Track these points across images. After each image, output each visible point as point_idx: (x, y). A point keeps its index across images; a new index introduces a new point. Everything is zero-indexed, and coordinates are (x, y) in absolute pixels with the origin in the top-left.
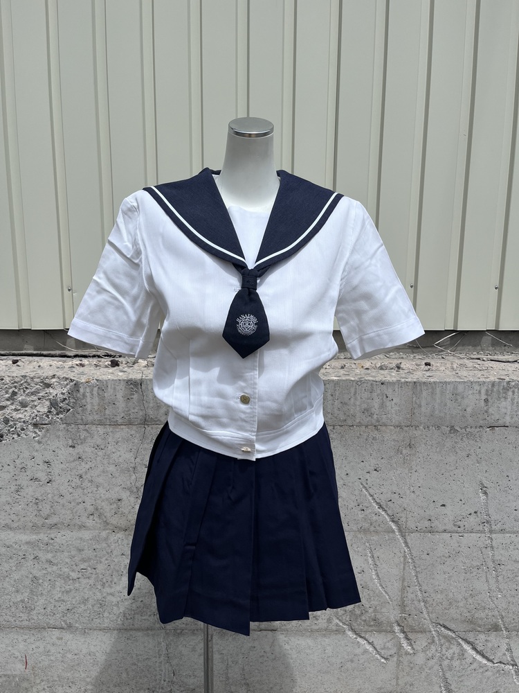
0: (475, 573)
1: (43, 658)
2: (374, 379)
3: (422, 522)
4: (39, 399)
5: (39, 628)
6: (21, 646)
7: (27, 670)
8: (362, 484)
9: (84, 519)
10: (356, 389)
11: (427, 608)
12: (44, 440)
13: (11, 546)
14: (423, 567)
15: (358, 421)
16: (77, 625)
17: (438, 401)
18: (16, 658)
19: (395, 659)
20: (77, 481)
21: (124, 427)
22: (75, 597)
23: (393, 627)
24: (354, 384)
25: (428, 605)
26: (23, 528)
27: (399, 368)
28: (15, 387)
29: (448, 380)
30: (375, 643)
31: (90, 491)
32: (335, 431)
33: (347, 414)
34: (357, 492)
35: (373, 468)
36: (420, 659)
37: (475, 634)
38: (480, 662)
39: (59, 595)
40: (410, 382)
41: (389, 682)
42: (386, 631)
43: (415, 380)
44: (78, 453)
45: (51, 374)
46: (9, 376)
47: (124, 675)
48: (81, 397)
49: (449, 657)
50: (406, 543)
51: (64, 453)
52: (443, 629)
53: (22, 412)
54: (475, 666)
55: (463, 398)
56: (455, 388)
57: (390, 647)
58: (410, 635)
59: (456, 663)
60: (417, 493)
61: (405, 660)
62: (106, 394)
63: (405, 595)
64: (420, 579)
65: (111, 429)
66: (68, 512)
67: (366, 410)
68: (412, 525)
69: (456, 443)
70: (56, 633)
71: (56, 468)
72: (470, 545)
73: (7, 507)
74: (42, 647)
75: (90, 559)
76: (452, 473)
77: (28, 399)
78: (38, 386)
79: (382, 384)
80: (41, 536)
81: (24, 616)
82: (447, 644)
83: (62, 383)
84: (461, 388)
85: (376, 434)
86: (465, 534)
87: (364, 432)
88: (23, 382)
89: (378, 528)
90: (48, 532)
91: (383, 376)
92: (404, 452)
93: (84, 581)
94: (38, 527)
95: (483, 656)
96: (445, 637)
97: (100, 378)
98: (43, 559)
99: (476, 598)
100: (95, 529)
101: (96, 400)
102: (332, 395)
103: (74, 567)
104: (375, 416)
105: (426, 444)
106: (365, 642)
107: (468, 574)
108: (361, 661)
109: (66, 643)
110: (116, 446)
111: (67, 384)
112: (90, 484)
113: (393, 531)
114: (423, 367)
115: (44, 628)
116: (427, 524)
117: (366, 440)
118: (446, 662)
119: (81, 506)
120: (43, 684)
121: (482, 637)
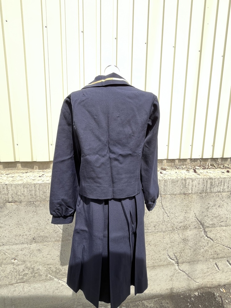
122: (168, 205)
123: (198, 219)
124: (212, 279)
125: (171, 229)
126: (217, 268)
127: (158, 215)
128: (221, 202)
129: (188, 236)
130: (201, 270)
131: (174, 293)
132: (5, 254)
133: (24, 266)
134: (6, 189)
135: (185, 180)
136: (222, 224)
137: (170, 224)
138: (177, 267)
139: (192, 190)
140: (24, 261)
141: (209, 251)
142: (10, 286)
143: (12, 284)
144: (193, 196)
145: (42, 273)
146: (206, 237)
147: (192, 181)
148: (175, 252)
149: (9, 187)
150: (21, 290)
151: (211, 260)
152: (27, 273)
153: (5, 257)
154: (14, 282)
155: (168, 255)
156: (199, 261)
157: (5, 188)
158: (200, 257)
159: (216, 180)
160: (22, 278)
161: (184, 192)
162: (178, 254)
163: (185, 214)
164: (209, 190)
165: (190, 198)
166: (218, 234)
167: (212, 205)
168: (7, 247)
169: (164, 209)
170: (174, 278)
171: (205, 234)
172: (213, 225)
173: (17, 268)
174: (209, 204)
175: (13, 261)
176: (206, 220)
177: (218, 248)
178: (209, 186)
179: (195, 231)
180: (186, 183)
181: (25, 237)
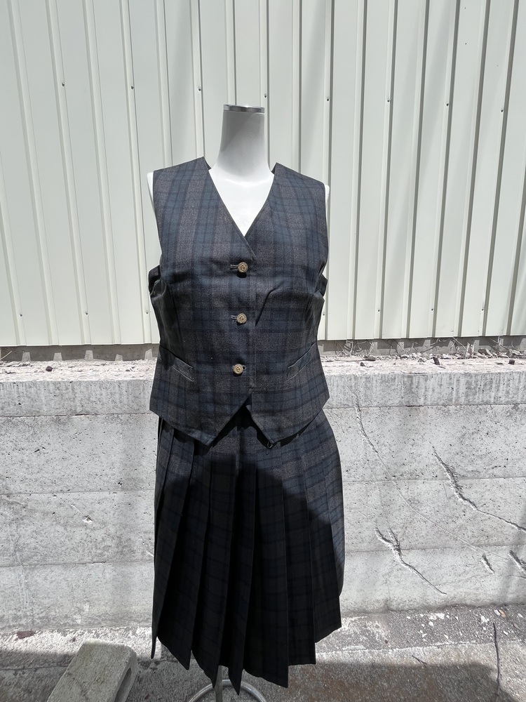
122: (375, 427)
123: (440, 460)
124: (477, 589)
125: (382, 477)
126: (487, 566)
127: (355, 448)
128: (493, 425)
129: (419, 494)
130: (451, 568)
131: (392, 611)
132: (71, 507)
133: (103, 531)
134: (70, 390)
135: (409, 377)
136: (496, 471)
137: (379, 468)
138: (397, 558)
139: (425, 399)
140: (104, 523)
141: (468, 528)
142: (81, 567)
143: (84, 564)
144: (429, 410)
145: (135, 548)
146: (461, 499)
147: (426, 380)
148: (391, 524)
149: (75, 387)
150: (101, 575)
151: (474, 548)
152: (109, 544)
153: (72, 513)
154: (87, 559)
155: (378, 531)
156: (445, 548)
157: (70, 387)
158: (448, 540)
159: (479, 378)
160: (101, 554)
161: (408, 402)
162: (400, 530)
163: (411, 447)
164: (463, 398)
165: (421, 415)
166: (487, 493)
167: (471, 432)
168: (75, 495)
169: (365, 435)
170: (392, 579)
171: (457, 492)
172: (476, 474)
173: (92, 534)
174: (464, 427)
175: (85, 521)
176: (458, 461)
177: (488, 522)
178: (463, 389)
179: (435, 484)
180: (412, 383)
181: (105, 478)
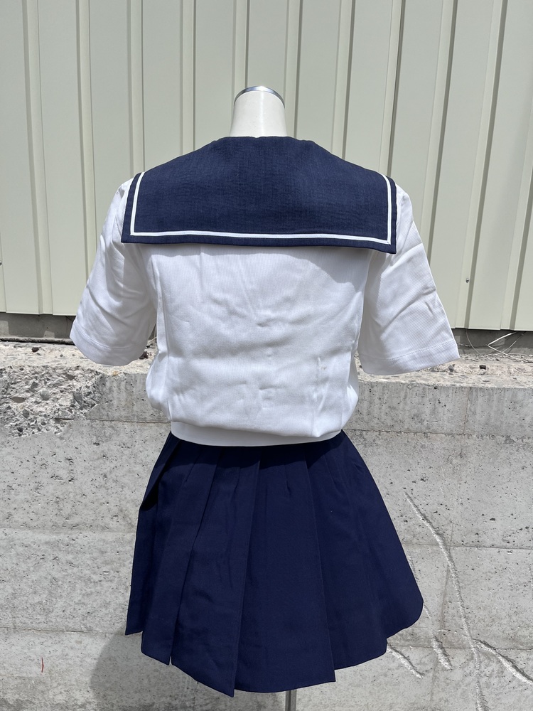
0: (521, 591)
1: (60, 661)
2: (427, 383)
3: (468, 536)
4: (62, 392)
5: (57, 631)
6: (38, 649)
7: (43, 674)
8: (407, 494)
9: (107, 520)
10: (406, 392)
11: (468, 624)
12: (66, 436)
13: (30, 545)
14: (466, 583)
15: (406, 427)
16: (98, 629)
17: (495, 408)
18: (33, 660)
19: (431, 674)
20: (101, 480)
21: (153, 425)
22: (95, 601)
23: (431, 642)
24: (405, 387)
25: (469, 622)
26: (43, 528)
27: (451, 370)
28: (36, 378)
29: (506, 386)
30: (411, 658)
31: (114, 491)
32: (380, 437)
33: (395, 419)
34: (400, 502)
35: (420, 478)
36: (457, 675)
37: (516, 652)
38: (520, 681)
39: (79, 598)
40: (465, 388)
41: (423, 698)
42: (423, 646)
43: (471, 385)
44: (103, 451)
45: (74, 365)
46: (29, 366)
47: (146, 682)
48: (108, 391)
49: (488, 674)
50: (450, 557)
51: (88, 450)
52: (483, 646)
53: (43, 404)
54: (514, 683)
55: (522, 406)
56: (515, 395)
57: (426, 662)
58: (448, 651)
59: (494, 681)
60: (466, 505)
61: (441, 675)
62: (134, 390)
63: (446, 610)
64: (462, 595)
65: (139, 427)
66: (91, 513)
67: (417, 416)
68: (457, 538)
69: (511, 454)
70: (75, 636)
71: (79, 467)
72: (519, 561)
73: (26, 506)
74: (60, 650)
75: (112, 562)
76: (504, 486)
77: (50, 391)
78: (60, 378)
79: (435, 388)
80: (62, 536)
81: (42, 618)
82: (486, 661)
83: (87, 375)
84: (520, 396)
85: (425, 441)
86: (514, 550)
87: (413, 439)
88: (44, 372)
89: (421, 541)
90: (69, 532)
91: (435, 380)
92: (454, 461)
93: (106, 584)
94: (58, 527)
95: (523, 674)
96: (485, 654)
97: (128, 372)
98: (63, 560)
99: (521, 615)
100: (119, 531)
101: (124, 395)
102: (380, 399)
103: (96, 569)
104: (425, 423)
105: (478, 454)
106: (401, 656)
107: (514, 591)
108: (395, 676)
109: (85, 647)
110: (144, 445)
111: (92, 377)
112: (114, 484)
113: (437, 545)
114: (478, 370)
115: (62, 631)
116: (474, 538)
117: (414, 447)
118: (484, 680)
119: (105, 507)
120: (60, 687)
121: (524, 655)
